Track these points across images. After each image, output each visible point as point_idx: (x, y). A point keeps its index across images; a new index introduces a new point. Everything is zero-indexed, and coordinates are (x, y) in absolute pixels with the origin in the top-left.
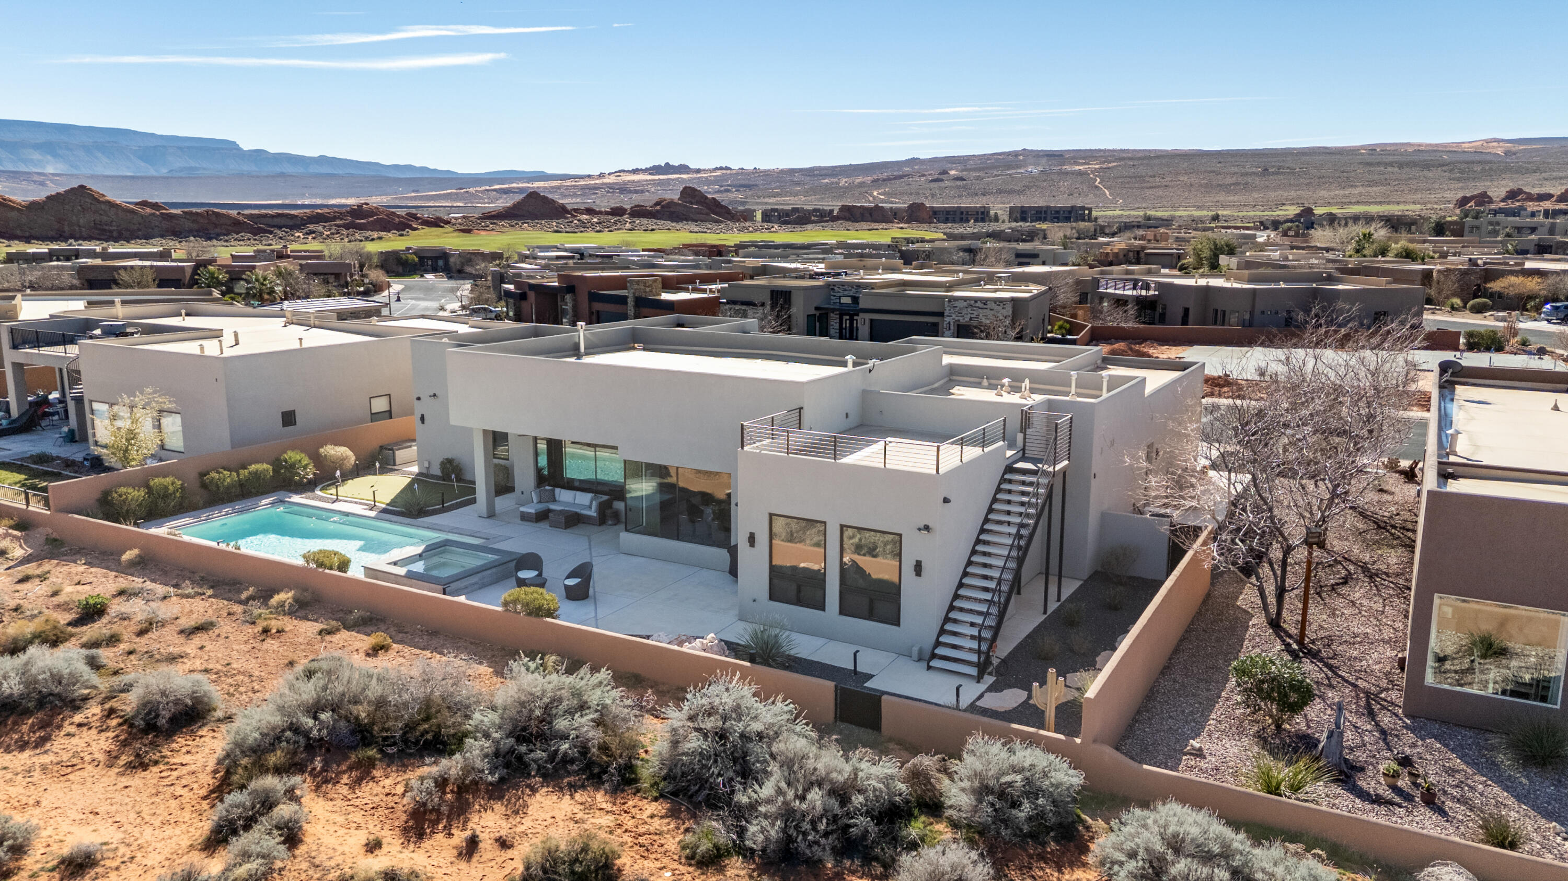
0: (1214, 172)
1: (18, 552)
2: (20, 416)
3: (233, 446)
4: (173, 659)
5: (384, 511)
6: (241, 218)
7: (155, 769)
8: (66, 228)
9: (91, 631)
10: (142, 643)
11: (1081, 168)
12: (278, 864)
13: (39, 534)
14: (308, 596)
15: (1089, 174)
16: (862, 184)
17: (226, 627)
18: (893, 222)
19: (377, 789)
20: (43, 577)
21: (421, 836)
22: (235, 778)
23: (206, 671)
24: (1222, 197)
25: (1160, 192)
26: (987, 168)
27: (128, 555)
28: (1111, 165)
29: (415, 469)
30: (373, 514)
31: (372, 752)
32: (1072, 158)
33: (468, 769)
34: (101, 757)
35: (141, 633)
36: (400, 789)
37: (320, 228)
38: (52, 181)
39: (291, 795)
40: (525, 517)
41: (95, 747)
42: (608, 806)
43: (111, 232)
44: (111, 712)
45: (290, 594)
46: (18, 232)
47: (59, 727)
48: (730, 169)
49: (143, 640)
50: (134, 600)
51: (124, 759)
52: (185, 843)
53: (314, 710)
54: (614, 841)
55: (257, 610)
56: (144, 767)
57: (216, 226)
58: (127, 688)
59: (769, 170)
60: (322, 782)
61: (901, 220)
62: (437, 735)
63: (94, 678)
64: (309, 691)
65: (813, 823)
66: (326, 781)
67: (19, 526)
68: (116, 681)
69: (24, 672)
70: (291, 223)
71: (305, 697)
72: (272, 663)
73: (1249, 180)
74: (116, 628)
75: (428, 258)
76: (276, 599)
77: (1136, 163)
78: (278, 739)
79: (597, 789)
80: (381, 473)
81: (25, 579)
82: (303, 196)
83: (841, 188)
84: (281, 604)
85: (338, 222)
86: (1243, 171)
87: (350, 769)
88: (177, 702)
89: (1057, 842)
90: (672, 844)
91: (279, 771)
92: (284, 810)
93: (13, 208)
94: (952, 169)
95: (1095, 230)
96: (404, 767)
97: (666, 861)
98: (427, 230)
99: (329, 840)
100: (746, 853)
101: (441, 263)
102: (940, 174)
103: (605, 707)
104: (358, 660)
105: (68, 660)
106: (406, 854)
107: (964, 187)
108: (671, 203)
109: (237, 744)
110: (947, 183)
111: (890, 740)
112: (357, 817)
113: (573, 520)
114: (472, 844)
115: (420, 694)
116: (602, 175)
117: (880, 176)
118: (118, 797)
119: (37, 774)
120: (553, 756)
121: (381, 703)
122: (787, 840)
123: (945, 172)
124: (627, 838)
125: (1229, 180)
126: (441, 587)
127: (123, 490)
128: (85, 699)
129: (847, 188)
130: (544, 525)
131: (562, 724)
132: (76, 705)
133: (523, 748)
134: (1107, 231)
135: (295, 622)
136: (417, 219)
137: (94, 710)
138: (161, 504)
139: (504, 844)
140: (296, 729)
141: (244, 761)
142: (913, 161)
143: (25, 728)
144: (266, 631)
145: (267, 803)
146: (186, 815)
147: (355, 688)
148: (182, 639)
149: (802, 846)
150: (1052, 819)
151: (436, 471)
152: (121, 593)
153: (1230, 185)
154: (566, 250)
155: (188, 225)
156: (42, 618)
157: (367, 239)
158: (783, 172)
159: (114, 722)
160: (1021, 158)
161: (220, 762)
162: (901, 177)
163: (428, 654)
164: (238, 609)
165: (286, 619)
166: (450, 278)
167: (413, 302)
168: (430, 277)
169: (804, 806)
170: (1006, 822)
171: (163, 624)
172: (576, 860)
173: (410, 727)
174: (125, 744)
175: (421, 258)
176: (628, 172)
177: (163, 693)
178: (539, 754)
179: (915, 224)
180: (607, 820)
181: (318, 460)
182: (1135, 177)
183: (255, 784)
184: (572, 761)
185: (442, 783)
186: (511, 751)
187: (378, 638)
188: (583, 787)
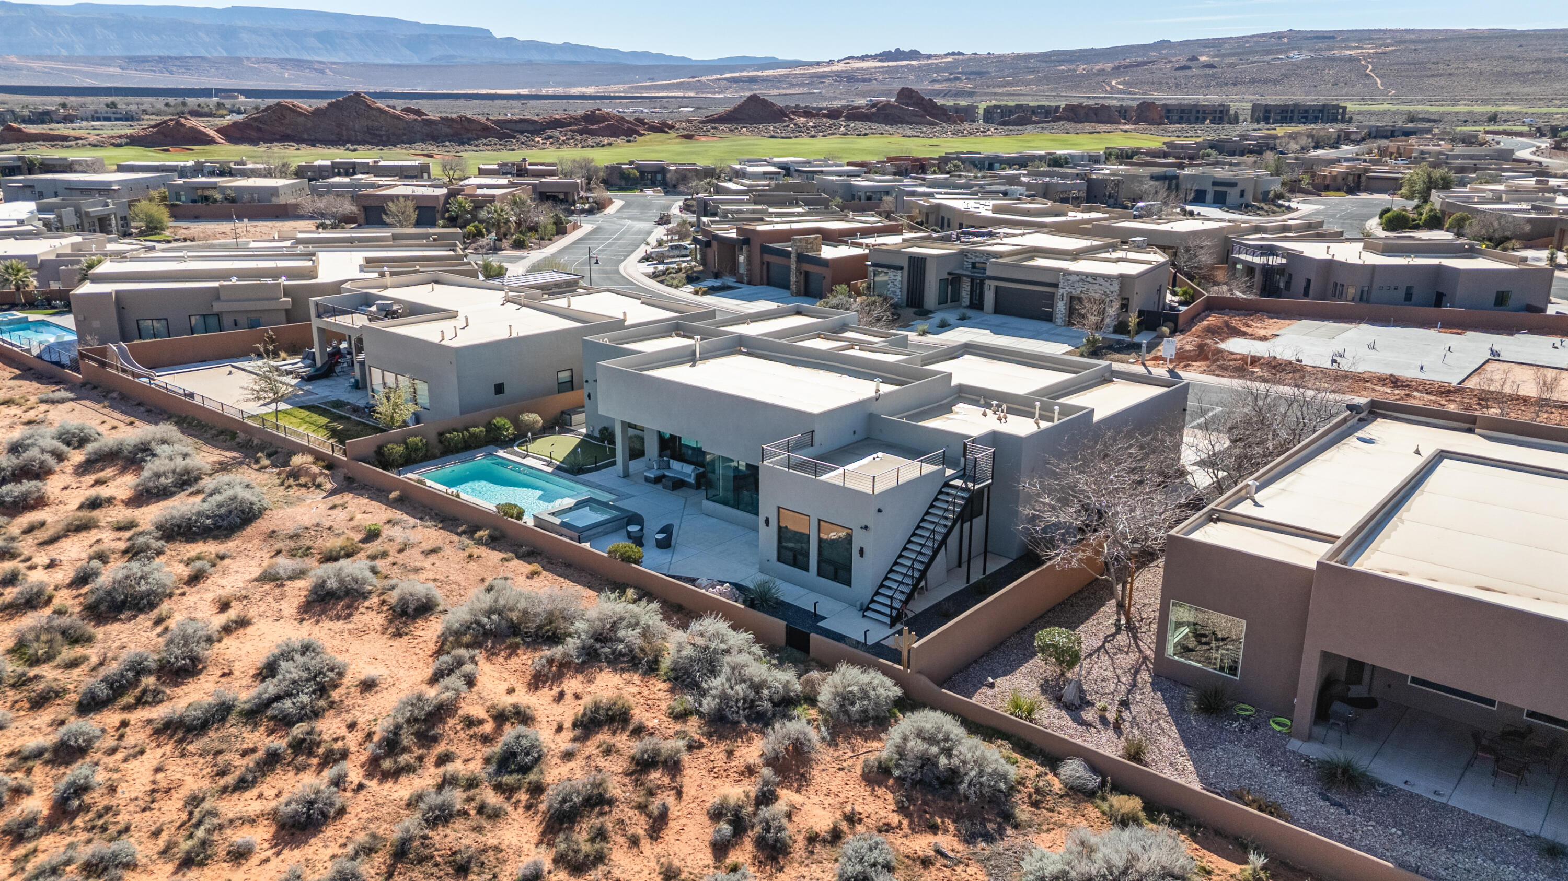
0: (1511, 57)
1: (329, 486)
2: (323, 365)
3: (462, 413)
4: (417, 570)
5: (558, 468)
6: (489, 123)
7: (406, 637)
8: (344, 133)
9: (374, 547)
10: (401, 558)
11: (1352, 52)
12: (463, 695)
13: (341, 473)
14: (497, 534)
15: (1360, 61)
16: (1102, 72)
17: (448, 551)
18: (1119, 123)
19: (519, 661)
20: (344, 506)
21: (537, 688)
22: (446, 647)
23: (435, 580)
24: (1515, 88)
25: (1442, 81)
26: (1243, 53)
27: (393, 495)
28: (1388, 49)
29: (584, 431)
30: (550, 470)
31: (518, 640)
32: (1343, 40)
33: (565, 655)
34: (379, 628)
35: (401, 551)
36: (530, 662)
37: (557, 134)
38: (331, 69)
39: (473, 660)
40: (647, 479)
41: (375, 622)
42: (638, 682)
43: (381, 136)
44: (384, 602)
45: (487, 532)
46: (306, 136)
47: (357, 609)
48: (963, 54)
49: (401, 556)
50: (396, 527)
51: (391, 630)
52: (420, 679)
53: (489, 613)
54: (632, 701)
55: (466, 540)
56: (401, 636)
57: (468, 131)
58: (393, 588)
59: (1003, 56)
60: (491, 655)
61: (1129, 121)
62: (554, 633)
63: (374, 580)
64: (487, 600)
65: (737, 701)
66: (493, 654)
67: (329, 467)
68: (388, 583)
69: (338, 575)
70: (531, 128)
71: (484, 605)
72: (472, 578)
73: (1554, 66)
74: (386, 547)
75: (648, 172)
76: (480, 533)
77: (1419, 46)
78: (469, 628)
79: (635, 672)
80: (559, 433)
81: (333, 507)
82: (547, 84)
83: (1078, 76)
84: (481, 538)
85: (574, 128)
86: (1547, 55)
87: (506, 648)
88: (418, 600)
89: (873, 726)
90: (664, 706)
91: (468, 646)
92: (468, 668)
93: (301, 114)
94: (1202, 55)
95: (1339, 136)
96: (535, 650)
97: (658, 714)
98: (653, 135)
99: (489, 685)
100: (701, 715)
101: (659, 177)
102: (1189, 60)
103: (648, 626)
104: (521, 579)
105: (361, 569)
106: (527, 696)
107: (1213, 75)
108: (888, 105)
109: (448, 629)
110: (1195, 71)
111: (813, 660)
112: (506, 675)
113: (678, 484)
114: (561, 695)
115: (549, 608)
116: (831, 62)
117: (1123, 63)
118: (387, 651)
119: (346, 634)
120: (613, 652)
121: (525, 612)
122: (720, 710)
123: (1194, 59)
124: (642, 701)
125: (1528, 67)
126: (577, 534)
127: (390, 446)
128: (370, 592)
129: (1083, 76)
130: (659, 486)
131: (621, 633)
132: (365, 596)
133: (598, 646)
134: (1353, 137)
135: (489, 551)
136: (644, 124)
137: (374, 600)
138: (413, 455)
139: (577, 697)
140: (478, 623)
141: (451, 639)
142: (1163, 44)
143: (339, 607)
144: (470, 556)
145: (460, 663)
146: (421, 665)
147: (511, 603)
148: (422, 557)
149: (728, 714)
150: (872, 713)
151: (597, 434)
152: (389, 522)
153: (1528, 73)
154: (774, 165)
155: (445, 130)
156: (343, 538)
157: (598, 145)
158: (1019, 57)
159: (385, 608)
160: (1286, 40)
161: (439, 637)
162: (1145, 63)
163: (562, 580)
164: (456, 538)
165: (483, 548)
166: (667, 193)
167: (629, 222)
168: (649, 192)
169: (732, 693)
170: (846, 712)
171: (413, 546)
172: (610, 709)
173: (540, 627)
174: (391, 621)
175: (642, 173)
176: (858, 58)
177: (411, 595)
178: (607, 650)
179: (1142, 126)
180: (634, 690)
181: (516, 423)
182: (1415, 64)
183: (454, 652)
184: (624, 655)
185: (551, 661)
186: (591, 647)
187: (536, 567)
188: (629, 671)
